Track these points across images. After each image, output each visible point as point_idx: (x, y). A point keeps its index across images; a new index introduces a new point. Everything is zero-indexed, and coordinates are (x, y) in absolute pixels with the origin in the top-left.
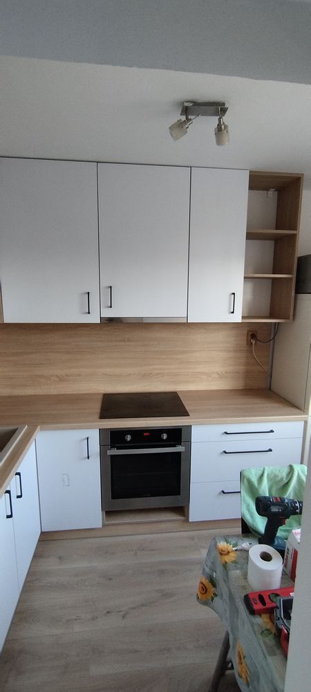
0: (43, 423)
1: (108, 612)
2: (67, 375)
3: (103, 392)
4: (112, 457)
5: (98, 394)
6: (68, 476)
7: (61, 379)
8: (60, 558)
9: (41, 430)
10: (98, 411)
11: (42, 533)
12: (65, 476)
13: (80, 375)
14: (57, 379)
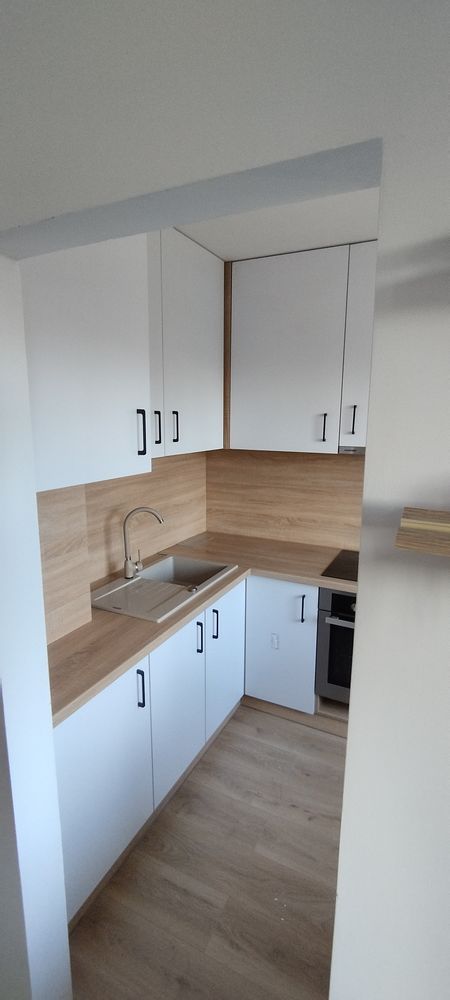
0: (257, 567)
1: (294, 806)
2: (299, 519)
3: (342, 547)
4: (333, 627)
5: (334, 549)
6: (278, 638)
7: (292, 523)
8: (259, 730)
9: (252, 574)
10: (325, 567)
11: (244, 695)
12: (275, 637)
13: (314, 521)
14: (287, 522)
